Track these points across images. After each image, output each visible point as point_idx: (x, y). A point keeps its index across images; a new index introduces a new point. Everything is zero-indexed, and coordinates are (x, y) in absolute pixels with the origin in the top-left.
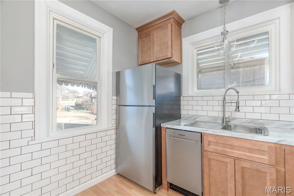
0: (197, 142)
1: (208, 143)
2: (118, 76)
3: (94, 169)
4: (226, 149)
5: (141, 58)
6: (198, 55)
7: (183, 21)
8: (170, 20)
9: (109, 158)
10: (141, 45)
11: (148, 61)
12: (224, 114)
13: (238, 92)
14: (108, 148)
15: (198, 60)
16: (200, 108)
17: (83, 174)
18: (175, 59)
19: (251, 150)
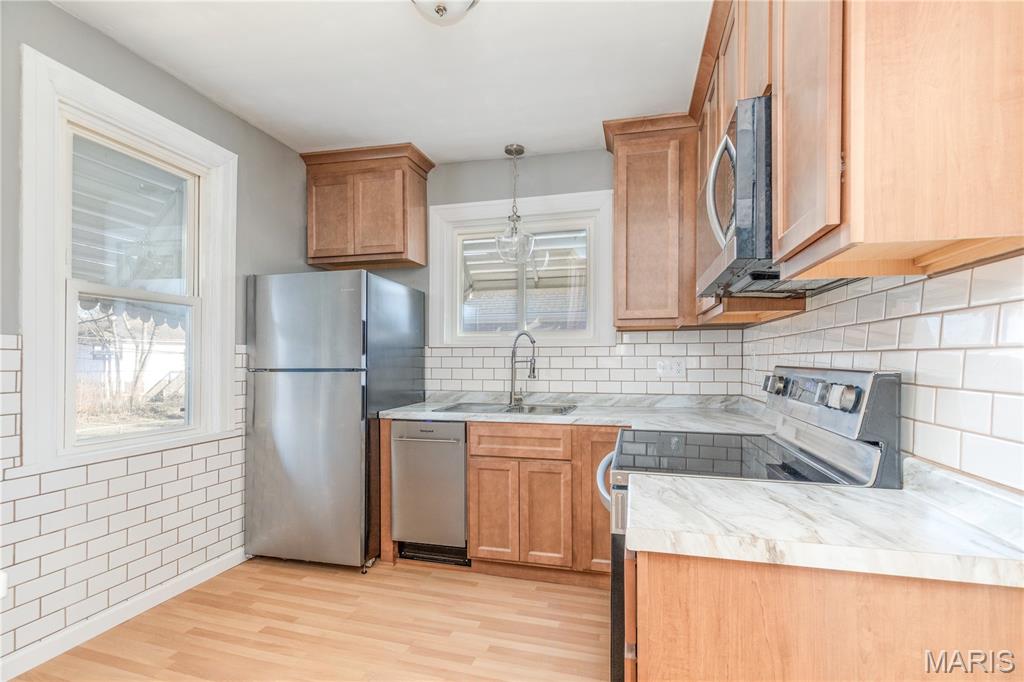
0: (458, 440)
1: (477, 439)
2: (251, 290)
3: (186, 547)
4: (507, 447)
5: (318, 240)
6: (466, 247)
7: (431, 166)
8: (400, 161)
9: (225, 517)
10: (316, 203)
11: (337, 249)
12: (513, 386)
13: (533, 342)
14: (224, 489)
15: (465, 259)
16: (467, 374)
17: (155, 561)
18: (413, 254)
19: (542, 441)
